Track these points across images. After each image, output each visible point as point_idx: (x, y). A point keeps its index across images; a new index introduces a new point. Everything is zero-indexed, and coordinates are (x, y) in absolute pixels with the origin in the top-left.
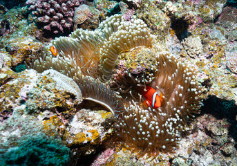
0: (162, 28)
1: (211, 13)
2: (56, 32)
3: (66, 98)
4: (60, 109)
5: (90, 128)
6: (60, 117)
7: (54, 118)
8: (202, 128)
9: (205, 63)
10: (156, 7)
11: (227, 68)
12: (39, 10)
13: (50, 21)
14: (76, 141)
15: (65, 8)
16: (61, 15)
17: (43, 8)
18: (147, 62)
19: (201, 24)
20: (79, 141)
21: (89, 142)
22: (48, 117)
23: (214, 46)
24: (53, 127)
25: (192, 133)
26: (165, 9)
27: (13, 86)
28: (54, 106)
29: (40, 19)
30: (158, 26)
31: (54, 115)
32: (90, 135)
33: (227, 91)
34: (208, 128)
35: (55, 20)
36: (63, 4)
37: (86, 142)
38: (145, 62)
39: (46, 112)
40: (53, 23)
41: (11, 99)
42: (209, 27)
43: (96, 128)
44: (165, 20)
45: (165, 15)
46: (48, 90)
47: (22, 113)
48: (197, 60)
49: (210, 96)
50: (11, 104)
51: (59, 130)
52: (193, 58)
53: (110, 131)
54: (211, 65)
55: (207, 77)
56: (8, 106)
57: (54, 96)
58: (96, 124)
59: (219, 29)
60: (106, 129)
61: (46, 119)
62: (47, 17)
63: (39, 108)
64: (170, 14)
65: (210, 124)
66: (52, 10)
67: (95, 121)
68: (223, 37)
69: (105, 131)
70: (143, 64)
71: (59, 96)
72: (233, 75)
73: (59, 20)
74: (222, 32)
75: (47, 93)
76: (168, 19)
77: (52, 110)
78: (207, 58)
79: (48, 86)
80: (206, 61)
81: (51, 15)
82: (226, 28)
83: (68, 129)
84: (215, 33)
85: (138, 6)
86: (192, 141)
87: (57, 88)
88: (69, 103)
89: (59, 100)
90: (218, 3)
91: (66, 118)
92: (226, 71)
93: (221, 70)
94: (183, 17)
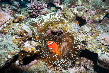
0: (71, 18)
1: (97, 19)
2: (34, 16)
3: (24, 33)
4: (21, 36)
5: (31, 47)
6: (21, 39)
7: (19, 39)
8: (83, 65)
9: (89, 37)
10: (70, 11)
11: (98, 40)
12: (30, 8)
13: (33, 12)
14: (24, 50)
15: (39, 8)
16: (37, 10)
17: (32, 7)
18: (60, 28)
19: (92, 23)
20: (25, 50)
21: (29, 52)
22: (17, 38)
23: (94, 31)
24: (17, 41)
25: (78, 66)
26: (73, 12)
27: (10, 26)
28: (19, 34)
29: (30, 11)
30: (69, 18)
31: (19, 38)
32: (30, 49)
33: (95, 49)
34: (86, 65)
35: (35, 12)
36: (39, 7)
37: (28, 51)
38: (59, 28)
39: (16, 36)
40: (34, 13)
41: (8, 30)
42: (96, 25)
43: (33, 47)
44: (72, 16)
45: (73, 14)
46: (19, 28)
47: (9, 34)
48: (86, 35)
49: (86, 49)
50: (7, 31)
51: (19, 43)
52: (84, 34)
53: (38, 50)
54: (91, 38)
55: (85, 40)
56: (6, 32)
57: (20, 30)
58: (33, 46)
59: (101, 26)
60: (37, 49)
61: (16, 38)
62: (32, 10)
63: (14, 33)
64: (75, 14)
65: (87, 64)
66: (34, 8)
67: (33, 45)
68: (102, 30)
69: (36, 50)
70: (58, 29)
71: (22, 31)
72: (100, 43)
73: (36, 12)
74: (102, 28)
75: (18, 29)
76: (74, 16)
77: (18, 35)
78: (91, 35)
79: (20, 27)
80: (90, 36)
81: (34, 10)
82: (104, 26)
83: (23, 45)
84: (99, 27)
85: (63, 9)
86: (77, 70)
87: (22, 28)
88: (25, 34)
89: (21, 32)
90: (101, 15)
91: (23, 40)
92: (98, 42)
93: (95, 41)
94: (81, 17)
